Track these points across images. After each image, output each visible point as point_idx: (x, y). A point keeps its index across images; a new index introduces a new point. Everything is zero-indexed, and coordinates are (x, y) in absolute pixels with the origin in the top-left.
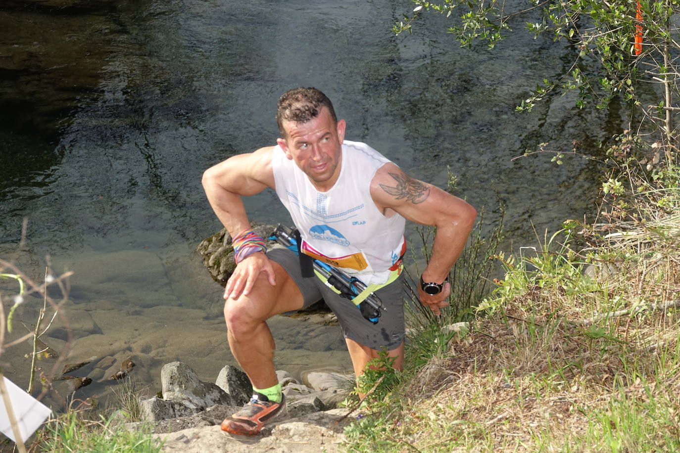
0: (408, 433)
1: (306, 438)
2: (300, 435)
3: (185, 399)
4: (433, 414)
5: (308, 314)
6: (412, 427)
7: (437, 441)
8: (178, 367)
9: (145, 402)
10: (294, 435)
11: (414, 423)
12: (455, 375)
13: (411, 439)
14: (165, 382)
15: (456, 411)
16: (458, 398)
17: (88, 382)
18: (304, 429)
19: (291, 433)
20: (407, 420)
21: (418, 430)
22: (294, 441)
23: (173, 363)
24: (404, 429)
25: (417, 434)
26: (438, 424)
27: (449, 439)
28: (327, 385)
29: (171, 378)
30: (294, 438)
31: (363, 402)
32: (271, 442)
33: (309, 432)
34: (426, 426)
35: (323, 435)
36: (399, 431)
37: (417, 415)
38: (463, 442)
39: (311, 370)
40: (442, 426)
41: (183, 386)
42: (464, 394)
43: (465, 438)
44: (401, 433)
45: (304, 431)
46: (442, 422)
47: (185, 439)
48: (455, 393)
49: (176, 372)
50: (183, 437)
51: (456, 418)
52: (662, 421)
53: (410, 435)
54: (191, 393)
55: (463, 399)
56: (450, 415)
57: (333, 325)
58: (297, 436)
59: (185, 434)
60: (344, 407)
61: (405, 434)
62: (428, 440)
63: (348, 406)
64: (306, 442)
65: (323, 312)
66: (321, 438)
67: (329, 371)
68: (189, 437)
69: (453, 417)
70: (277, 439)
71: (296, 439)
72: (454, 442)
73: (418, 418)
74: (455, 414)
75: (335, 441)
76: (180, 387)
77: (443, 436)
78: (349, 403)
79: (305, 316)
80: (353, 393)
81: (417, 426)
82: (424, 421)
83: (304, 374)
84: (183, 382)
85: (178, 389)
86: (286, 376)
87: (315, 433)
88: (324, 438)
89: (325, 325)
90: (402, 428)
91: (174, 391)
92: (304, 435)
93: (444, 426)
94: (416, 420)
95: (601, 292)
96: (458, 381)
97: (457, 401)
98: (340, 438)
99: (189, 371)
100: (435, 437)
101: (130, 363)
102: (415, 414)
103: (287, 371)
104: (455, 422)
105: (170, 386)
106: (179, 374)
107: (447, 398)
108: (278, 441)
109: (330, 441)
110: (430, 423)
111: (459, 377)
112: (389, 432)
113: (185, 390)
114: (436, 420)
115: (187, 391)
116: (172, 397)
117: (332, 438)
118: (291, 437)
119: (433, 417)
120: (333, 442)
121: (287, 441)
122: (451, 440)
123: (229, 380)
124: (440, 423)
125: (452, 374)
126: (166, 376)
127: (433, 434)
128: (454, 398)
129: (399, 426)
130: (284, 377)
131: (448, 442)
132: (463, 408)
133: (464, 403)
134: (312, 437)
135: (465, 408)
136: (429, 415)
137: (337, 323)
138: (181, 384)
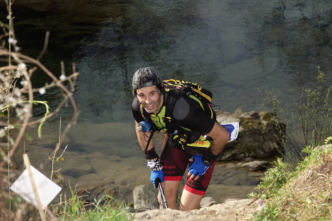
0: (292, 212)
1: (226, 216)
2: (222, 215)
3: (148, 209)
4: (309, 200)
5: (226, 163)
6: (295, 208)
7: (312, 217)
8: (144, 188)
10: (218, 214)
11: (297, 206)
12: (323, 176)
13: (295, 216)
14: (135, 197)
15: (324, 198)
16: (326, 191)
18: (225, 211)
19: (217, 214)
20: (292, 204)
21: (299, 210)
22: (218, 218)
23: (141, 186)
24: (290, 210)
25: (299, 212)
26: (313, 206)
27: (320, 215)
29: (139, 195)
30: (218, 216)
31: (263, 195)
32: (204, 219)
33: (228, 213)
34: (304, 208)
35: (237, 215)
36: (287, 211)
37: (299, 201)
38: (329, 217)
39: (227, 197)
40: (315, 208)
41: (147, 200)
42: (330, 187)
43: (330, 215)
44: (289, 212)
45: (225, 212)
46: (315, 205)
47: (148, 216)
48: (324, 187)
49: (142, 191)
51: (324, 203)
53: (294, 213)
54: (152, 205)
55: (329, 191)
56: (320, 201)
57: (242, 170)
58: (220, 215)
59: (148, 214)
60: (251, 197)
61: (291, 213)
62: (306, 216)
63: (254, 197)
64: (226, 219)
65: (235, 162)
66: (236, 216)
68: (150, 216)
69: (322, 202)
70: (207, 217)
71: (220, 217)
72: (323, 217)
73: (299, 202)
74: (323, 200)
75: (245, 218)
76: (145, 200)
77: (315, 213)
78: (254, 195)
79: (224, 164)
80: (257, 188)
81: (299, 208)
82: (303, 205)
83: (223, 199)
84: (147, 198)
85: (143, 202)
86: (211, 200)
87: (232, 213)
88: (238, 216)
89: (236, 170)
90: (289, 209)
91: (141, 203)
92: (225, 214)
93: (317, 207)
94: (298, 204)
96: (326, 180)
97: (325, 192)
98: (249, 217)
99: (150, 191)
100: (310, 215)
101: (114, 191)
102: (297, 200)
103: (213, 198)
104: (323, 204)
105: (139, 201)
106: (144, 193)
107: (318, 191)
108: (208, 218)
109: (242, 218)
110: (308, 206)
111: (326, 178)
112: (281, 211)
113: (148, 202)
114: (311, 204)
115: (149, 204)
116: (140, 207)
117: (243, 217)
118: (217, 215)
119: (309, 201)
120: (243, 219)
121: (214, 218)
122: (321, 216)
124: (314, 205)
125: (321, 176)
126: (136, 194)
127: (309, 212)
128: (323, 190)
129: (287, 208)
130: (211, 201)
131: (319, 217)
132: (329, 196)
133: (330, 194)
134: (230, 216)
135: (330, 196)
136: (306, 201)
137: (244, 169)
138: (146, 199)
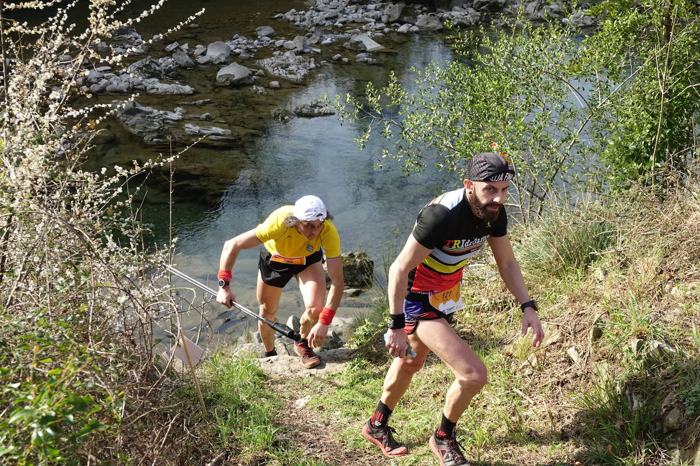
9: (254, 333)
17: (229, 320)
28: (338, 323)
50: (270, 360)
52: (497, 360)
67: (339, 316)
95: (468, 295)
123: (293, 322)
